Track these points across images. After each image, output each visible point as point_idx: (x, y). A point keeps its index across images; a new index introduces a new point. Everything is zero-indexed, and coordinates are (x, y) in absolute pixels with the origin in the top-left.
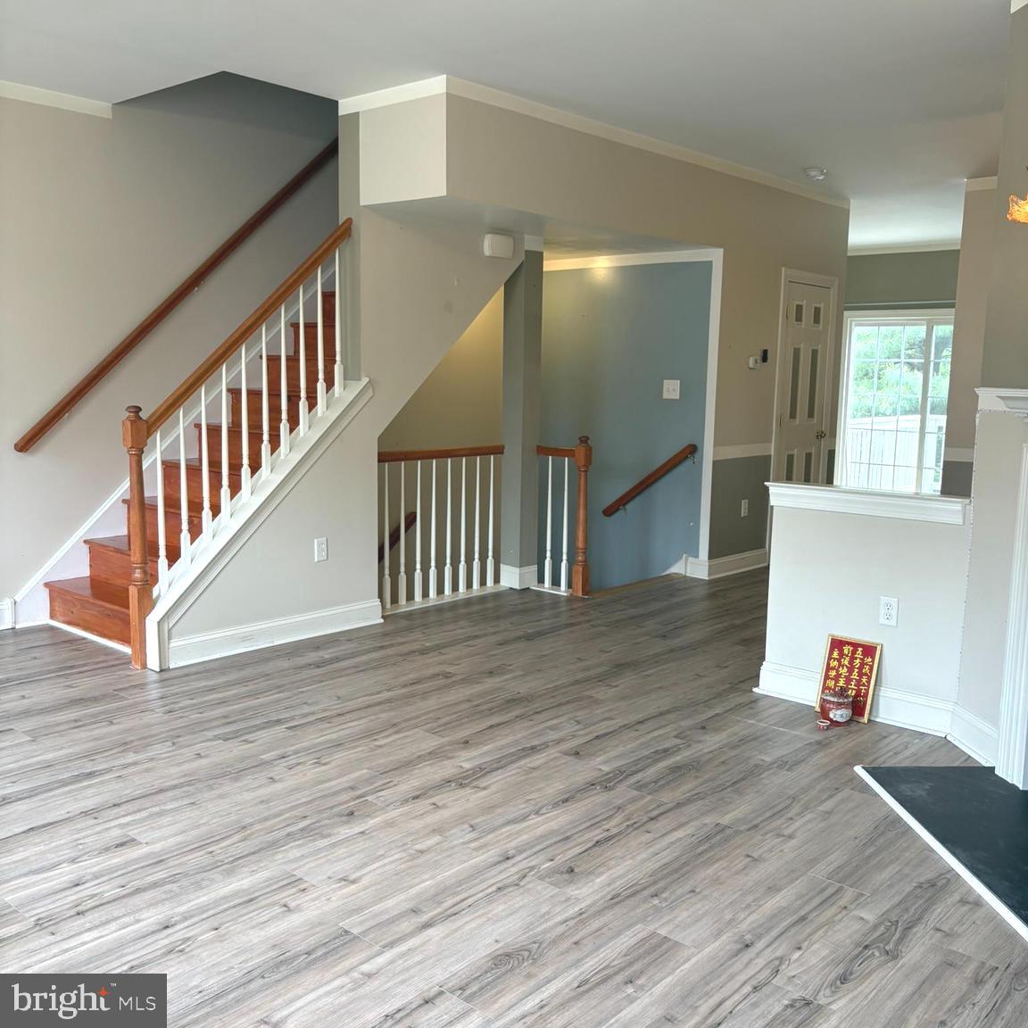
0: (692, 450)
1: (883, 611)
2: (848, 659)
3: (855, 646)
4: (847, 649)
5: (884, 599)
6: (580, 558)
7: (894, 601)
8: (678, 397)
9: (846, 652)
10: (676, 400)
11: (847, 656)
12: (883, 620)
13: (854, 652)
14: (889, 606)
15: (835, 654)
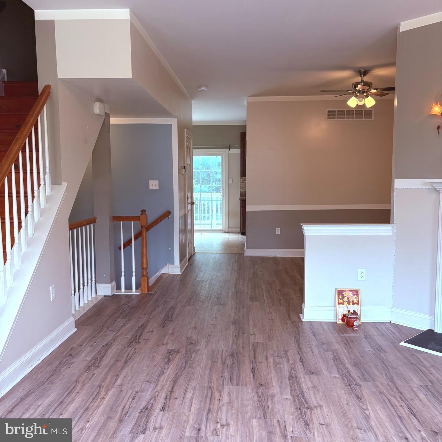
0: (168, 214)
1: (360, 274)
2: (346, 298)
3: (348, 291)
4: (345, 294)
5: (360, 270)
6: (145, 273)
7: (364, 270)
8: (158, 189)
9: (345, 295)
10: (158, 190)
11: (346, 296)
12: (360, 279)
13: (348, 295)
14: (362, 272)
15: (340, 297)
